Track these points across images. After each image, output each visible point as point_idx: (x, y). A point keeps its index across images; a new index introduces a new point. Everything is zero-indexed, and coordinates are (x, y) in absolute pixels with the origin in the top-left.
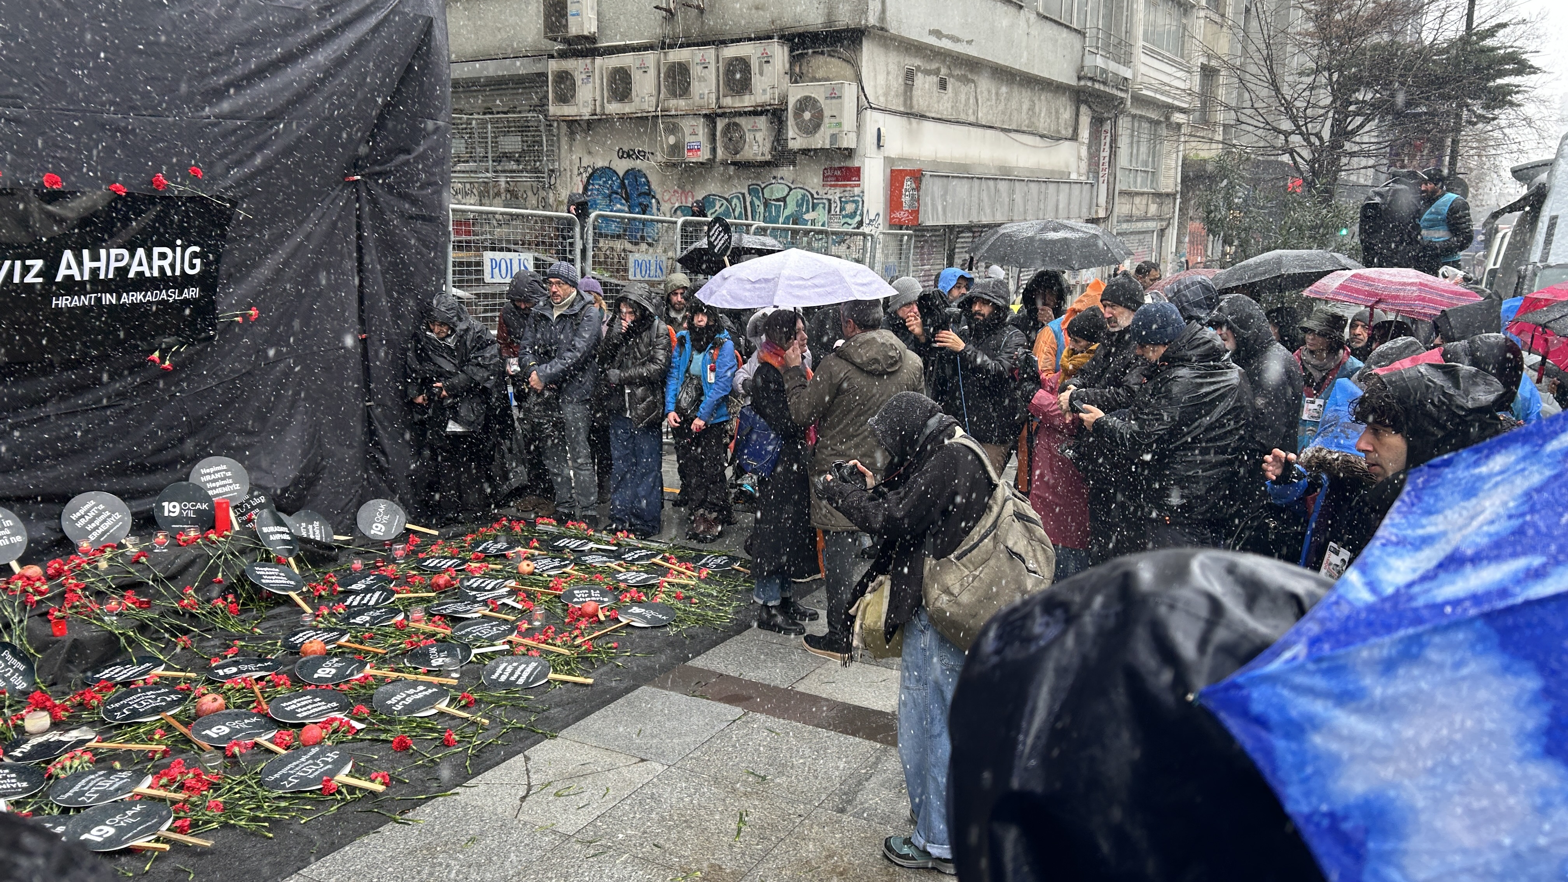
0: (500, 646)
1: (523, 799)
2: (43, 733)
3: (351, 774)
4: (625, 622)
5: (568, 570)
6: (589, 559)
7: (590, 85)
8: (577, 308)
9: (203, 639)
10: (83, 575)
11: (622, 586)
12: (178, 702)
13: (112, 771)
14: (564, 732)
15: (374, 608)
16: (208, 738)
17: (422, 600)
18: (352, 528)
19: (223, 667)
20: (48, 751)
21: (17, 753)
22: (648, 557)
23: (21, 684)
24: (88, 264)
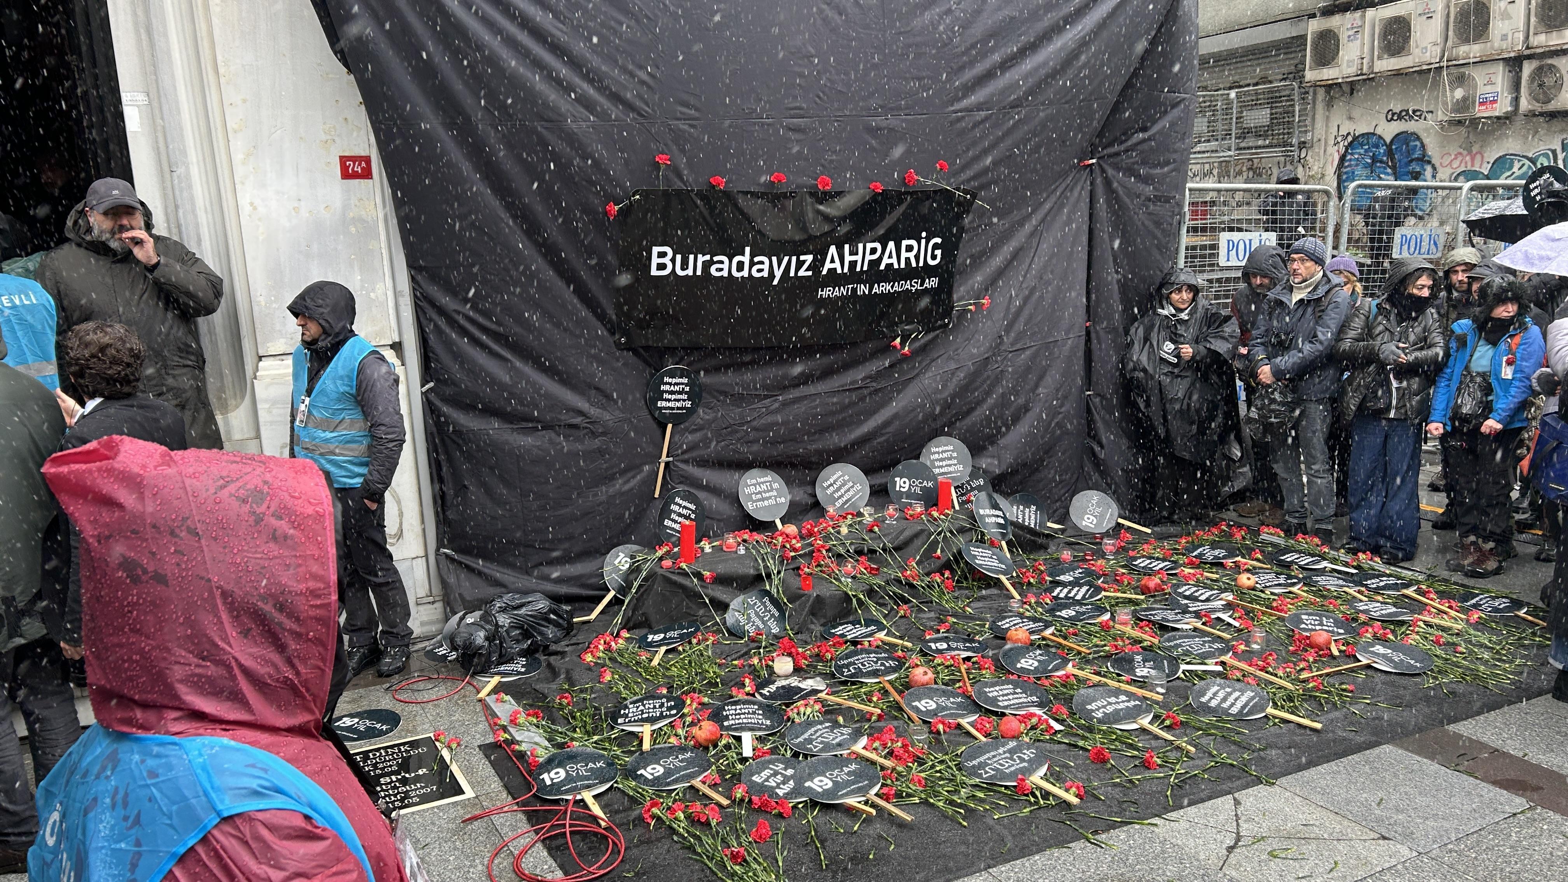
0: (1212, 666)
1: (1230, 849)
2: (787, 677)
3: (1045, 778)
4: (1365, 661)
5: (1295, 589)
6: (1321, 580)
7: (1358, 42)
8: (1321, 292)
9: (921, 610)
10: (827, 538)
11: (1363, 617)
12: (894, 670)
13: (836, 725)
14: (1283, 781)
15: (1080, 603)
16: (917, 710)
17: (1130, 601)
18: (1064, 517)
19: (935, 641)
20: (789, 695)
21: (765, 691)
22: (1395, 587)
23: (775, 630)
24: (848, 258)
